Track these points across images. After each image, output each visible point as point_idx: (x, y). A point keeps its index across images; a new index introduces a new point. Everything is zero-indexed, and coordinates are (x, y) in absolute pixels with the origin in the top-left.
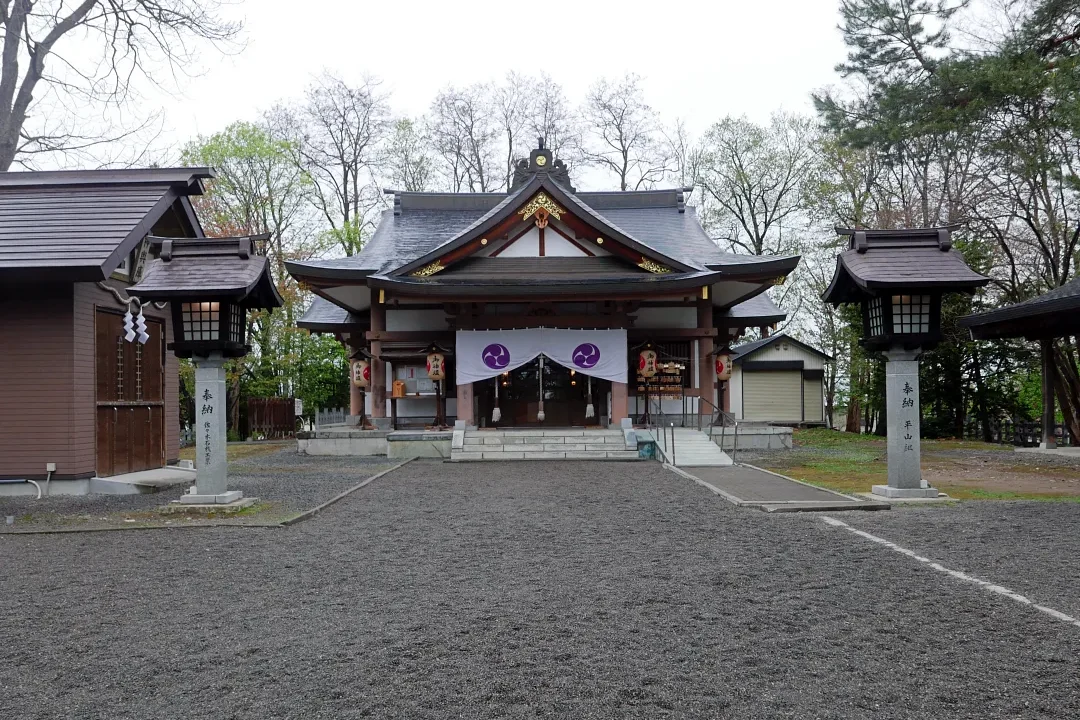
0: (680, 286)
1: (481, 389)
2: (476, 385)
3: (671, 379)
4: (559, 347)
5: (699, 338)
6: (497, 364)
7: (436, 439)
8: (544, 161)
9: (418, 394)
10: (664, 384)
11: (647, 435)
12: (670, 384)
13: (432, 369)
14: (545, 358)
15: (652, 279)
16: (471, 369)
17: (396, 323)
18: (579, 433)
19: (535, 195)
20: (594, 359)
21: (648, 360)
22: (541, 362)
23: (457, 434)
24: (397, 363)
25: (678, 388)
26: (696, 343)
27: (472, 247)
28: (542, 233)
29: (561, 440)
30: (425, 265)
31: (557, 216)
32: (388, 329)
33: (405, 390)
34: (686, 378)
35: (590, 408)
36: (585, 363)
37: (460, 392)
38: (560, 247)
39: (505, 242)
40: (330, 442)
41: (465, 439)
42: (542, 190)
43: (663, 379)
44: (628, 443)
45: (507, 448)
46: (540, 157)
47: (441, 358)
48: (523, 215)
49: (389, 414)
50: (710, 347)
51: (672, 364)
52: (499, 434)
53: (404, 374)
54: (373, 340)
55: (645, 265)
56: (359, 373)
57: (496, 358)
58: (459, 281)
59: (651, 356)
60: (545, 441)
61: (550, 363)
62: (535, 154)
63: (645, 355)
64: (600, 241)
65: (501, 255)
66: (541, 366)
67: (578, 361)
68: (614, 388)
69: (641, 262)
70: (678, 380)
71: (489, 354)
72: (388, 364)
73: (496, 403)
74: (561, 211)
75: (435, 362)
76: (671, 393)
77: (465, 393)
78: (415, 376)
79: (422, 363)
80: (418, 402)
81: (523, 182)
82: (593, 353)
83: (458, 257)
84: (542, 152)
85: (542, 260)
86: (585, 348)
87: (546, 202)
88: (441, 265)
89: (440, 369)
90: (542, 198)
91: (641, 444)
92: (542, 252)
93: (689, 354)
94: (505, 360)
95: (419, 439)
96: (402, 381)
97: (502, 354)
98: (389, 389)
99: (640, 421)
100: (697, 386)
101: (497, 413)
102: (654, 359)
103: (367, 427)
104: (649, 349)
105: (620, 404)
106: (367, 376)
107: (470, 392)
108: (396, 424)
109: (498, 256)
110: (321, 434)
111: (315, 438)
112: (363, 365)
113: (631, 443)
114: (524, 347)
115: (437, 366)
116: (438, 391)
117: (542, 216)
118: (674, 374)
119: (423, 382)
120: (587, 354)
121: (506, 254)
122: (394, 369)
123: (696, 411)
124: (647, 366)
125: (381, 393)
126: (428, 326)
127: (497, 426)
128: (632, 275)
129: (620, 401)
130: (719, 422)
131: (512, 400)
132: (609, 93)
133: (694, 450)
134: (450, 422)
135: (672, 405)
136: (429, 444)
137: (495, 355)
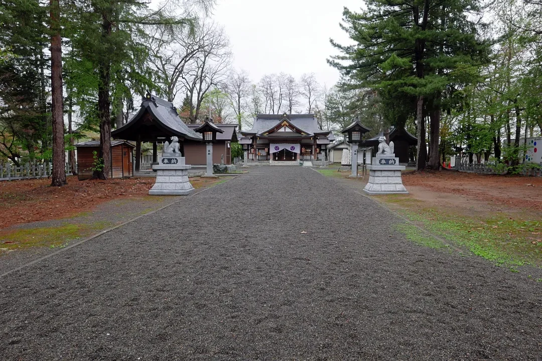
0: (308, 137)
1: (274, 154)
4: (288, 147)
11: (302, 162)
15: (303, 136)
16: (272, 150)
18: (290, 162)
23: (271, 161)
24: (259, 149)
25: (310, 154)
26: (313, 146)
27: (273, 130)
28: (285, 127)
29: (288, 163)
30: (265, 133)
31: (288, 125)
32: (258, 143)
33: (260, 154)
34: (311, 152)
35: (293, 158)
36: (293, 150)
37: (270, 155)
38: (288, 130)
39: (279, 129)
42: (285, 120)
43: (307, 153)
45: (279, 164)
48: (282, 125)
49: (257, 158)
50: (315, 147)
51: (309, 150)
52: (277, 162)
53: (260, 151)
54: (254, 145)
58: (271, 136)
60: (285, 163)
61: (286, 150)
63: (303, 148)
64: (295, 129)
65: (278, 131)
67: (291, 149)
68: (297, 154)
69: (302, 133)
72: (257, 149)
73: (277, 156)
75: (266, 149)
76: (308, 155)
79: (264, 149)
80: (262, 156)
81: (282, 119)
83: (271, 131)
85: (285, 132)
86: (293, 147)
88: (268, 133)
90: (285, 122)
93: (312, 148)
94: (278, 149)
99: (301, 160)
100: (313, 154)
101: (277, 158)
106: (253, 151)
107: (272, 154)
108: (259, 160)
113: (299, 163)
114: (282, 147)
116: (266, 154)
117: (285, 125)
118: (309, 152)
119: (264, 153)
120: (293, 148)
124: (304, 150)
125: (256, 155)
126: (265, 143)
127: (277, 160)
128: (300, 135)
129: (298, 157)
130: (317, 160)
131: (280, 156)
132: (306, 77)
133: (308, 164)
134: (269, 160)
135: (308, 157)
136: (265, 163)
137: (277, 148)
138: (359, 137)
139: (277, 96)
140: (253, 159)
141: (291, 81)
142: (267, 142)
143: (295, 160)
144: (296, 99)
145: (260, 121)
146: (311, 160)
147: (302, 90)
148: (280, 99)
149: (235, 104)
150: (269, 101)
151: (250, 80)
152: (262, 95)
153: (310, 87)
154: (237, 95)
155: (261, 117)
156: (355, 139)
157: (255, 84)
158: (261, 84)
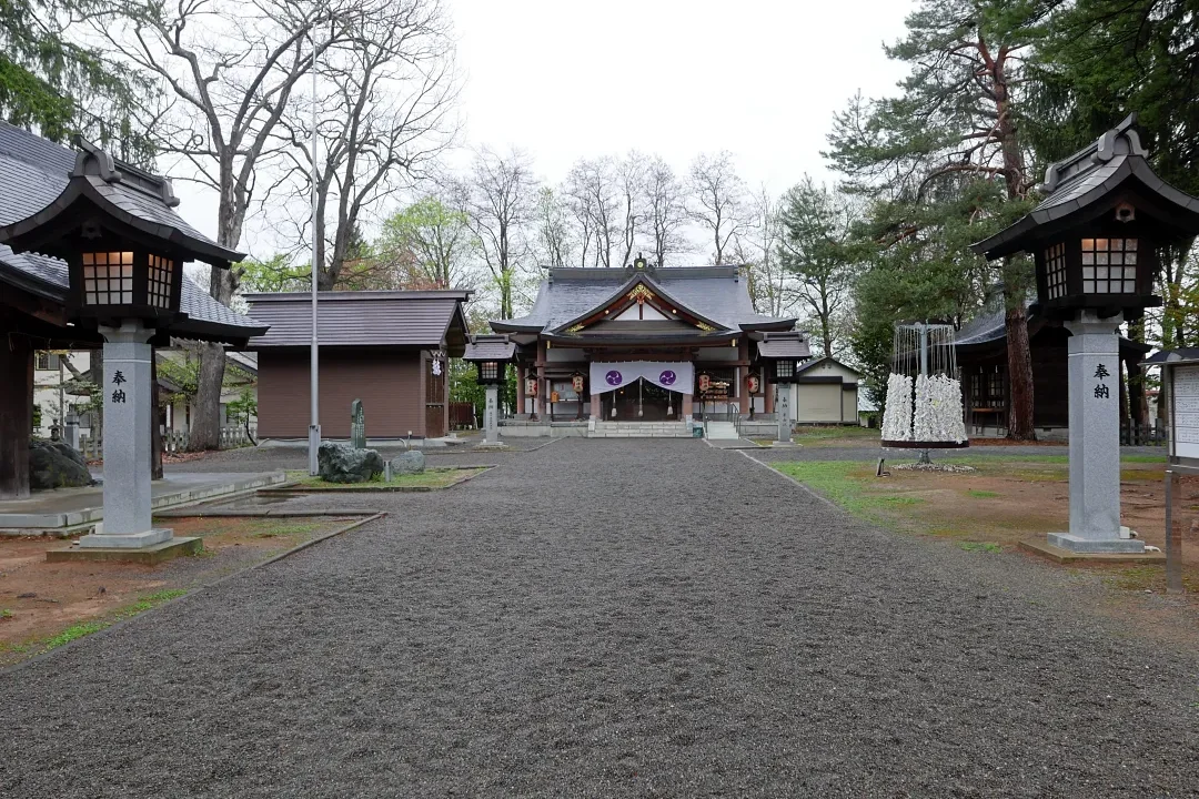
0: (720, 338)
1: (605, 397)
2: (602, 395)
3: (721, 392)
4: (651, 372)
5: (740, 367)
6: (614, 383)
7: (578, 426)
8: (642, 265)
9: (566, 400)
10: (716, 395)
11: (700, 424)
12: (720, 395)
13: (575, 386)
14: (643, 380)
15: (703, 334)
16: (599, 385)
17: (553, 356)
18: (661, 423)
19: (638, 284)
20: (672, 380)
21: (706, 381)
22: (641, 382)
23: (591, 423)
24: (553, 381)
25: (725, 397)
26: (738, 370)
27: (600, 315)
28: (641, 306)
29: (650, 427)
30: (573, 326)
31: (650, 297)
32: (549, 360)
33: (558, 398)
34: (731, 391)
35: (670, 409)
36: (667, 382)
37: (592, 399)
38: (651, 315)
39: (618, 312)
40: (516, 428)
41: (595, 426)
42: (641, 282)
43: (716, 392)
44: (688, 429)
45: (620, 431)
46: (640, 263)
47: (581, 379)
48: (629, 297)
49: (549, 412)
50: (746, 371)
51: (721, 382)
52: (615, 423)
53: (557, 387)
54: (539, 367)
55: (700, 326)
56: (531, 387)
57: (614, 379)
58: (593, 335)
59: (708, 378)
60: (641, 428)
61: (646, 383)
62: (637, 262)
63: (702, 377)
64: (674, 311)
65: (618, 319)
66: (641, 384)
67: (663, 381)
68: (685, 398)
69: (698, 324)
70: (725, 392)
71: (610, 377)
72: (548, 382)
73: (614, 406)
74: (652, 294)
75: (578, 382)
76: (720, 400)
77: (595, 400)
78: (565, 389)
79: (570, 381)
80: (566, 405)
81: (630, 277)
82: (672, 376)
83: (593, 320)
84: (641, 261)
85: (641, 323)
86: (667, 373)
87: (643, 289)
88: (581, 326)
89: (580, 385)
90: (641, 287)
91: (695, 430)
92: (641, 318)
93: (734, 377)
94: (619, 380)
95: (568, 426)
96: (556, 392)
97: (618, 376)
98: (548, 396)
99: (699, 417)
100: (738, 396)
101: (614, 412)
102: (709, 380)
103: (535, 420)
104: (707, 374)
105: (688, 407)
106: (536, 389)
107: (598, 399)
108: (553, 418)
109: (615, 320)
112: (533, 382)
113: (690, 429)
114: (630, 373)
116: (579, 398)
117: (641, 297)
118: (723, 389)
119: (569, 393)
120: (669, 377)
121: (620, 318)
122: (552, 385)
123: (737, 411)
124: (703, 385)
125: (544, 400)
126: (572, 359)
127: (614, 419)
128: (692, 332)
129: (687, 405)
130: (751, 419)
131: (624, 403)
132: (707, 165)
133: (721, 431)
134: (587, 417)
135: (722, 408)
136: (574, 429)
137: (613, 377)
138: (1130, 273)
139: (618, 220)
140: (533, 416)
141: (661, 178)
142: (578, 356)
143: (676, 416)
144: (676, 231)
145: (559, 289)
146: (729, 417)
147: (694, 203)
148: (629, 231)
149: (490, 247)
150: (593, 238)
151: (535, 178)
152: (572, 219)
153: (719, 195)
154: (496, 221)
155: (562, 278)
156: (1102, 288)
157: (551, 186)
158: (570, 187)
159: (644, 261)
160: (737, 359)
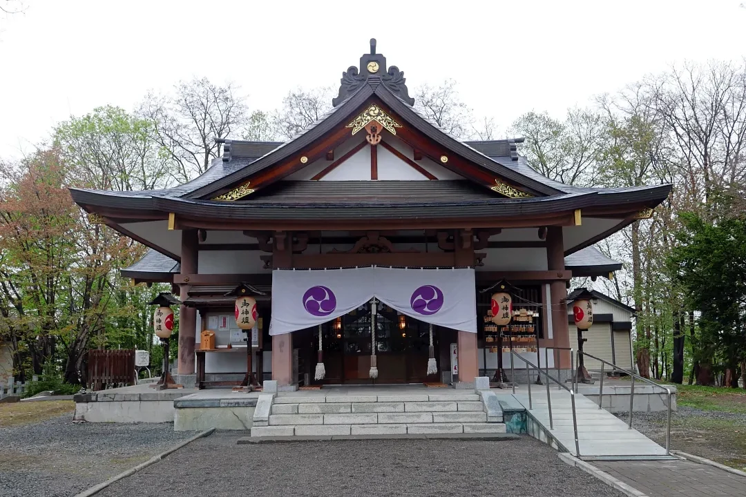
0: (546, 209)
2: (295, 335)
3: (523, 329)
4: (395, 290)
5: (551, 282)
6: (321, 310)
7: (238, 405)
8: (377, 68)
9: (230, 347)
10: (515, 334)
12: (522, 334)
13: (241, 316)
15: (511, 202)
16: (289, 315)
17: (209, 265)
19: (363, 107)
20: (437, 304)
21: (501, 305)
22: (374, 308)
23: (264, 398)
24: (206, 311)
25: (532, 338)
26: (548, 288)
27: (289, 166)
28: (374, 151)
29: (400, 408)
30: (231, 187)
31: (393, 131)
32: (200, 272)
33: (214, 342)
34: (539, 327)
35: (432, 362)
36: (426, 309)
37: (275, 343)
38: (395, 170)
39: (330, 163)
40: (115, 406)
41: (273, 406)
42: (373, 99)
44: (490, 412)
45: (330, 419)
46: (372, 64)
47: (252, 302)
48: (352, 129)
49: (196, 370)
50: (563, 292)
51: (524, 310)
53: (214, 322)
54: (182, 284)
55: (499, 188)
56: (159, 321)
57: (319, 302)
59: (506, 300)
60: (379, 409)
62: (365, 60)
63: (499, 298)
64: (444, 159)
65: (326, 178)
66: (374, 312)
67: (418, 307)
68: (462, 340)
69: (494, 184)
70: (532, 329)
71: (311, 298)
72: (198, 312)
73: (320, 357)
74: (397, 125)
75: (245, 307)
76: (522, 344)
77: (282, 345)
78: (227, 324)
79: (230, 309)
80: (230, 355)
81: (350, 91)
82: (436, 297)
83: (271, 179)
84: (374, 58)
85: (375, 185)
86: (426, 291)
87: (379, 114)
88: (250, 187)
89: (250, 315)
90: (374, 110)
91: (507, 414)
92: (374, 175)
93: (540, 299)
94: (330, 305)
95: (215, 405)
96: (212, 330)
97: (327, 298)
98: (198, 341)
100: (551, 336)
101: (320, 370)
102: (509, 304)
103: (169, 385)
104: (502, 291)
105: (466, 356)
107: (288, 343)
108: (202, 382)
109: (322, 179)
110: (105, 396)
111: (96, 401)
112: (165, 312)
113: (495, 413)
115: (247, 312)
116: (249, 342)
117: (374, 130)
118: (527, 323)
119: (237, 332)
120: (429, 298)
121: (331, 177)
122: (204, 318)
123: (551, 364)
124: (501, 312)
127: (320, 386)
129: (468, 354)
136: (229, 412)
137: (318, 299)
159: (381, 60)
160: (545, 267)
